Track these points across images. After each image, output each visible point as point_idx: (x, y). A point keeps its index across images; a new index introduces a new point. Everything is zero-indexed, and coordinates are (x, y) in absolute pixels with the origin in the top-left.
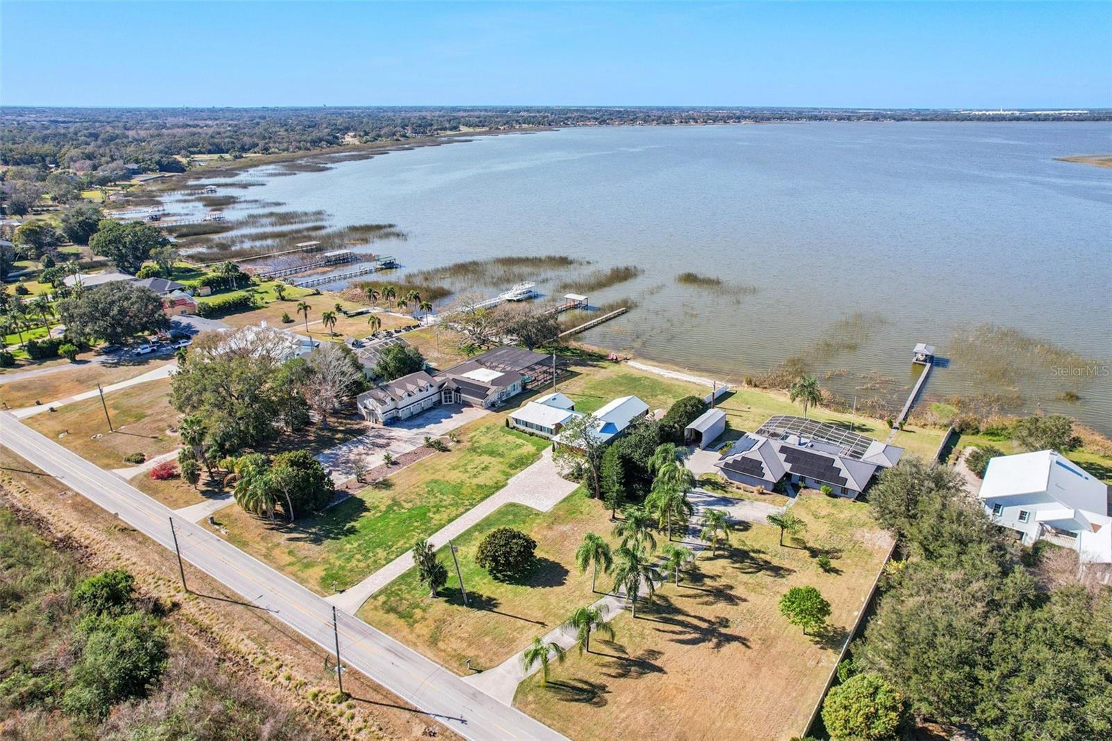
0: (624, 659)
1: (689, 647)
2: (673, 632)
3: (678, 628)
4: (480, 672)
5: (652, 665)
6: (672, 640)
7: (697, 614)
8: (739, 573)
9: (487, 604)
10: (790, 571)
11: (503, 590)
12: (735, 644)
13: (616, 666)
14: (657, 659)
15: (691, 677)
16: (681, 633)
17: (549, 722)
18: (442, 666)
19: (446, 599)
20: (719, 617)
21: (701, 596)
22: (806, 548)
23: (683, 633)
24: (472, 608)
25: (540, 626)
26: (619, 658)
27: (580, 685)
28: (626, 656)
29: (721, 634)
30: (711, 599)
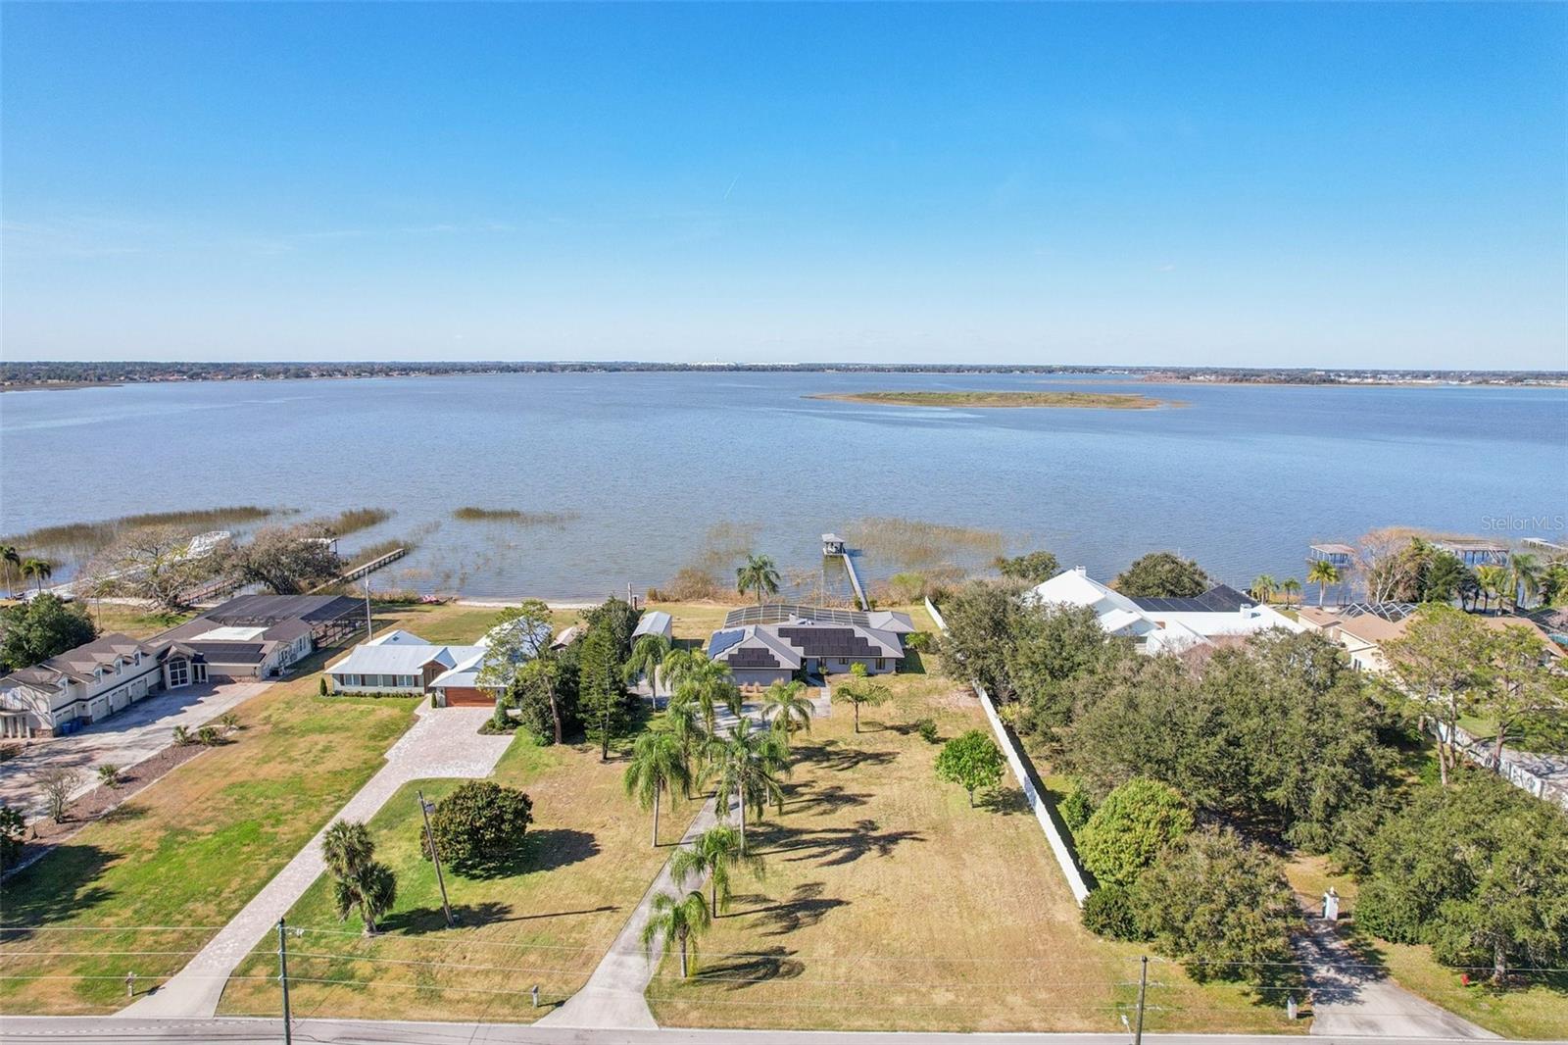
0: (776, 908)
1: (851, 864)
2: (814, 856)
3: (816, 850)
4: (560, 1004)
5: (821, 901)
6: (822, 865)
7: (825, 828)
8: (836, 772)
9: (489, 914)
10: (894, 755)
11: (500, 888)
12: (902, 842)
13: (774, 920)
14: (820, 892)
15: (887, 895)
16: (824, 854)
17: (742, 1023)
18: (479, 1021)
19: (404, 930)
20: (858, 822)
21: (809, 807)
22: (887, 728)
23: (828, 852)
24: (464, 927)
25: (608, 912)
26: (766, 910)
27: (743, 961)
28: (777, 904)
29: (877, 840)
30: (826, 806)
